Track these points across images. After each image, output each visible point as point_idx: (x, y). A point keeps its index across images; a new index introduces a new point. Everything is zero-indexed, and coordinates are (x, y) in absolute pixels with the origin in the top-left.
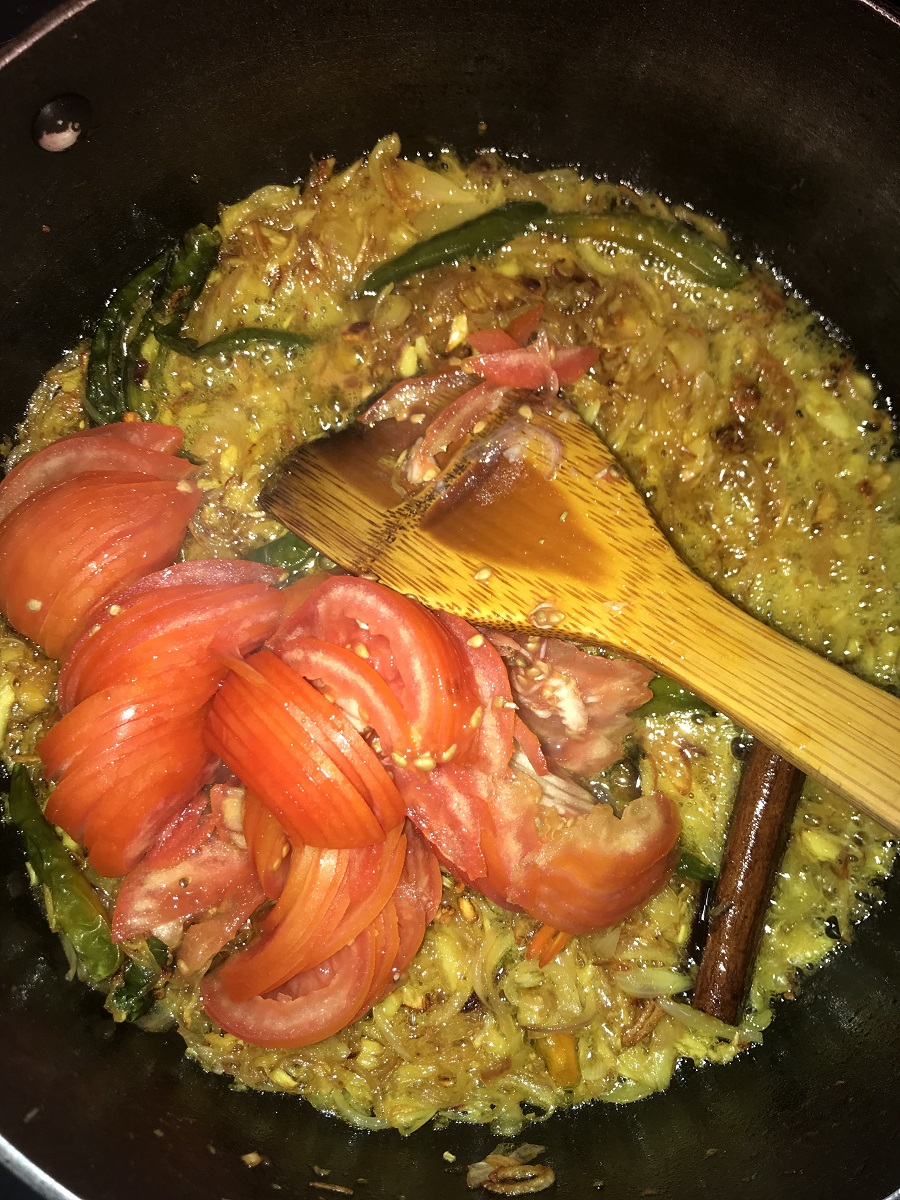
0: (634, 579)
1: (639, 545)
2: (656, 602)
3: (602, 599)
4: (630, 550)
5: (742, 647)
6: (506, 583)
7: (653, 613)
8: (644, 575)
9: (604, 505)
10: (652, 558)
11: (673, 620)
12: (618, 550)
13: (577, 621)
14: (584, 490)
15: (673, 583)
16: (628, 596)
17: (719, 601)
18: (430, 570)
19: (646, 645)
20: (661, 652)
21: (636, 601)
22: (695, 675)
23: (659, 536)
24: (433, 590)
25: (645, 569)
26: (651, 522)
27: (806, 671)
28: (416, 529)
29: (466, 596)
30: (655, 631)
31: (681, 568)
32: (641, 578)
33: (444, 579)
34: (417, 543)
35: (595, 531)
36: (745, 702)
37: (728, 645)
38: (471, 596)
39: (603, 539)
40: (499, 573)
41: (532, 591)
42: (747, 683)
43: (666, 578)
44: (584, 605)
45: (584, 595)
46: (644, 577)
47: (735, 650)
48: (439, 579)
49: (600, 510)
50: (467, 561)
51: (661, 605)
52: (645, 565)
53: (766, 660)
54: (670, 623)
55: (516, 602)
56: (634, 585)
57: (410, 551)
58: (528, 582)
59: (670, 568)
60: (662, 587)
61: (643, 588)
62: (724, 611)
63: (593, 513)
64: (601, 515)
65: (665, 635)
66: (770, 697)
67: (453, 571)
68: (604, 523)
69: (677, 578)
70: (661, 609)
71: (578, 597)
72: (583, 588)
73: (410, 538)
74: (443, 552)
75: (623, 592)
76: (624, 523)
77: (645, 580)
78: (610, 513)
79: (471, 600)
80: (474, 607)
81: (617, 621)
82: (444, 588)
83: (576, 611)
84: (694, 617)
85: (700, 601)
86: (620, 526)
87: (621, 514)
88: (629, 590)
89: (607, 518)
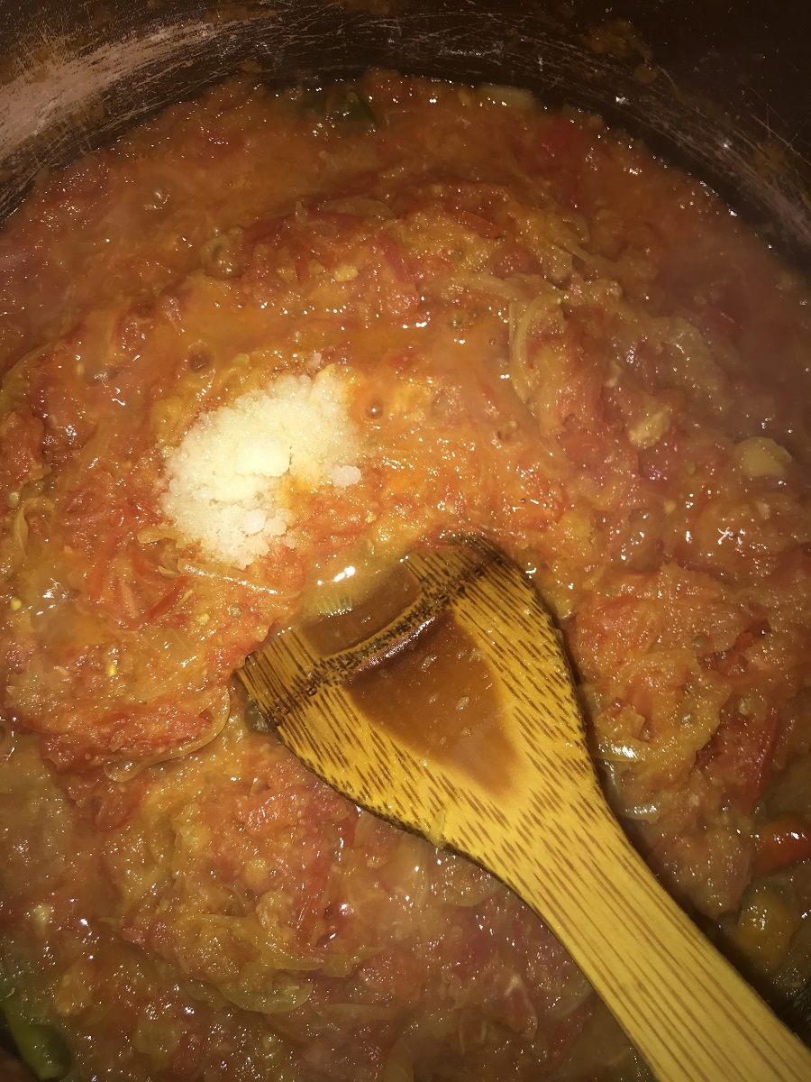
0: (541, 803)
1: (558, 763)
2: (556, 836)
3: (501, 819)
4: (548, 768)
5: (638, 923)
6: (409, 773)
7: (551, 851)
8: (552, 801)
9: (533, 705)
10: (566, 782)
11: (571, 866)
12: (535, 763)
13: (468, 838)
14: (517, 681)
15: (583, 819)
16: (530, 823)
17: (627, 855)
18: (337, 736)
19: (532, 888)
20: (547, 903)
21: (536, 831)
22: (577, 943)
23: (582, 755)
24: (333, 760)
25: (556, 794)
26: (579, 736)
27: (703, 977)
28: (339, 687)
29: (363, 777)
30: (547, 875)
31: (599, 802)
32: (549, 804)
33: (347, 750)
34: (336, 704)
35: (516, 733)
36: (623, 998)
37: (622, 915)
38: (368, 778)
39: (522, 746)
40: (405, 759)
41: (430, 789)
42: (631, 972)
43: (577, 811)
44: (479, 820)
45: (484, 809)
46: (553, 804)
47: (629, 924)
48: (342, 750)
49: (528, 709)
50: (377, 736)
51: (561, 843)
52: (558, 789)
53: (659, 948)
54: (566, 868)
55: (410, 797)
56: (539, 811)
57: (324, 709)
58: (431, 777)
59: (585, 800)
60: (568, 820)
61: (549, 817)
62: (630, 868)
63: (520, 712)
64: (527, 716)
65: (553, 878)
66: (654, 1001)
67: (359, 742)
68: (528, 726)
69: (589, 815)
70: (560, 848)
71: (476, 809)
72: (484, 798)
73: (331, 695)
74: (356, 719)
75: (525, 816)
76: (550, 733)
77: (553, 808)
78: (537, 716)
79: (366, 782)
80: (367, 793)
81: (509, 850)
82: (345, 762)
83: (469, 825)
84: (594, 868)
85: (607, 850)
86: (544, 735)
87: (548, 720)
88: (533, 815)
89: (532, 722)
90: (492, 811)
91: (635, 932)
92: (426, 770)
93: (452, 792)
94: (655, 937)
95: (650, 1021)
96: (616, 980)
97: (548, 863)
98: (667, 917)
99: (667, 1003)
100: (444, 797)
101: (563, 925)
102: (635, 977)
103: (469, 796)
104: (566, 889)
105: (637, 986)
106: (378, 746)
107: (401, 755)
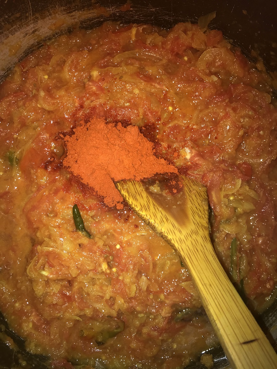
0: (193, 232)
1: (200, 224)
2: (195, 242)
3: (180, 232)
4: (198, 225)
5: (213, 271)
6: (155, 210)
7: (193, 245)
8: (197, 233)
9: (196, 208)
10: (201, 230)
12: (193, 222)
13: (169, 233)
14: (193, 200)
15: (204, 241)
16: (188, 236)
17: (214, 254)
18: (136, 192)
19: (185, 252)
20: (188, 256)
21: (190, 238)
22: (194, 269)
23: (207, 225)
26: (207, 220)
27: (228, 289)
29: (141, 206)
30: (190, 250)
31: (209, 238)
33: (138, 197)
34: (137, 184)
35: (190, 213)
36: (205, 286)
37: (209, 267)
38: (143, 206)
39: (191, 217)
40: (155, 206)
41: (161, 216)
42: (209, 281)
43: (202, 238)
44: (174, 229)
45: (176, 227)
47: (211, 270)
49: (194, 208)
50: (148, 197)
51: (196, 244)
52: (198, 230)
53: (218, 279)
54: (196, 251)
55: (154, 216)
56: (192, 234)
58: (162, 213)
59: (205, 236)
60: (200, 239)
61: (194, 236)
62: (214, 257)
63: (192, 208)
64: (194, 210)
65: (192, 251)
66: (213, 290)
67: (142, 197)
68: (194, 212)
69: (206, 241)
70: (195, 245)
71: (173, 226)
72: (176, 225)
73: (136, 182)
75: (187, 233)
76: (199, 217)
77: (196, 234)
78: (197, 211)
80: (142, 210)
81: (180, 240)
82: (137, 200)
83: (170, 229)
84: (204, 253)
85: (208, 251)
86: (197, 216)
87: (200, 213)
88: (190, 234)
89: (195, 212)
90: (178, 229)
92: (161, 211)
93: (167, 220)
94: (217, 275)
95: (211, 294)
96: (204, 282)
97: (191, 247)
98: (222, 272)
99: (217, 291)
100: (165, 220)
102: (209, 283)
103: (172, 222)
104: (194, 255)
105: (209, 285)
106: (148, 200)
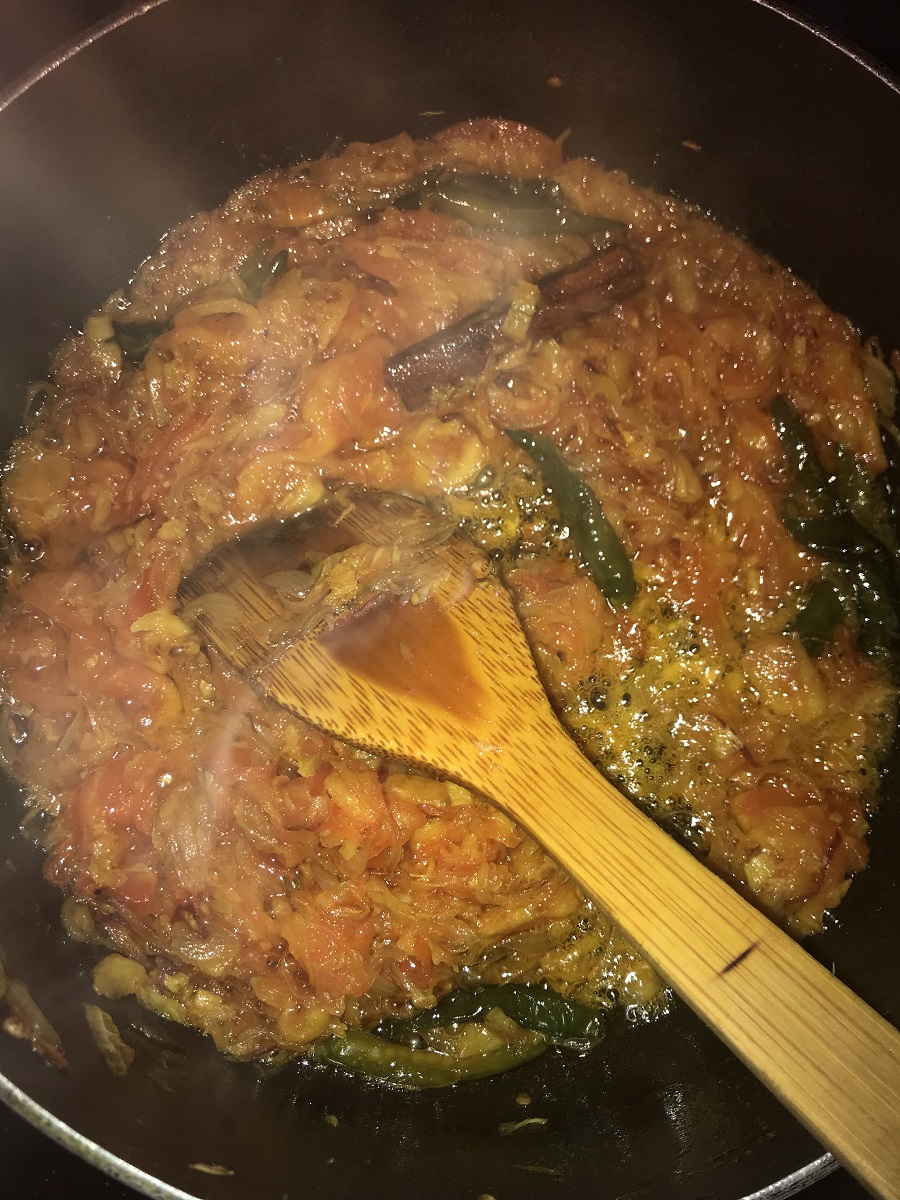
0: (506, 724)
1: (518, 694)
2: (523, 752)
3: (473, 739)
4: (512, 697)
6: (388, 709)
7: (518, 762)
8: (516, 723)
9: (494, 650)
10: (526, 708)
11: (536, 772)
12: (498, 694)
13: (446, 757)
14: (478, 632)
15: (542, 736)
16: (499, 741)
17: (581, 761)
18: (318, 684)
19: (505, 792)
21: (502, 749)
22: (545, 830)
23: (538, 687)
24: (316, 704)
25: (518, 718)
26: (534, 673)
28: (314, 642)
29: (346, 715)
30: (516, 781)
31: (553, 722)
32: (513, 726)
33: (329, 694)
34: (313, 656)
35: (480, 672)
36: (586, 865)
37: (580, 806)
38: (351, 716)
39: (486, 682)
40: (383, 698)
41: (410, 721)
42: (592, 847)
43: (537, 731)
44: (455, 742)
45: (458, 733)
46: (517, 726)
47: (587, 812)
48: (324, 695)
49: (490, 654)
50: (355, 681)
51: (526, 755)
52: (520, 714)
53: (612, 827)
54: (532, 774)
55: (392, 729)
56: (505, 731)
57: (300, 659)
58: (407, 710)
59: (543, 722)
60: (530, 737)
61: (514, 736)
62: (584, 772)
63: (483, 656)
64: (489, 658)
65: (524, 786)
66: (609, 862)
67: (339, 688)
68: (490, 666)
69: (547, 732)
70: (526, 759)
71: (451, 734)
72: (458, 726)
73: (307, 649)
74: (334, 669)
75: (494, 736)
76: (509, 671)
77: (516, 729)
78: (498, 658)
79: (350, 719)
80: (351, 727)
81: (483, 764)
82: (327, 704)
83: (446, 747)
84: (554, 773)
85: (564, 758)
86: (504, 673)
87: (505, 658)
88: (500, 735)
89: (493, 662)
90: (464, 734)
91: (591, 816)
92: (404, 707)
93: (429, 723)
94: (608, 819)
97: (515, 770)
98: (617, 804)
99: (621, 865)
100: (423, 727)
101: (534, 818)
103: (444, 723)
106: (358, 690)
107: (381, 696)
